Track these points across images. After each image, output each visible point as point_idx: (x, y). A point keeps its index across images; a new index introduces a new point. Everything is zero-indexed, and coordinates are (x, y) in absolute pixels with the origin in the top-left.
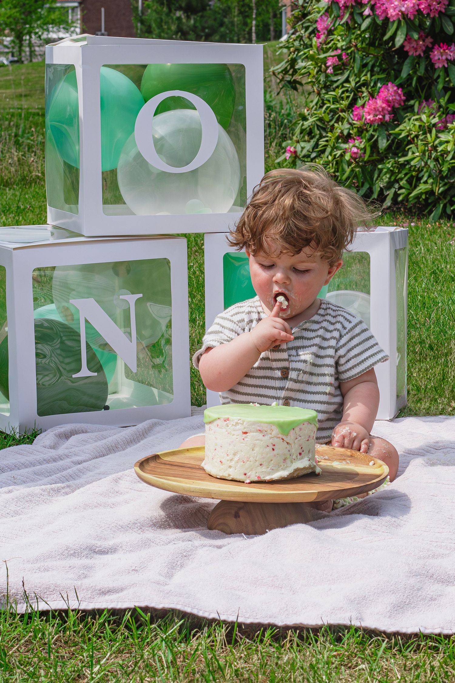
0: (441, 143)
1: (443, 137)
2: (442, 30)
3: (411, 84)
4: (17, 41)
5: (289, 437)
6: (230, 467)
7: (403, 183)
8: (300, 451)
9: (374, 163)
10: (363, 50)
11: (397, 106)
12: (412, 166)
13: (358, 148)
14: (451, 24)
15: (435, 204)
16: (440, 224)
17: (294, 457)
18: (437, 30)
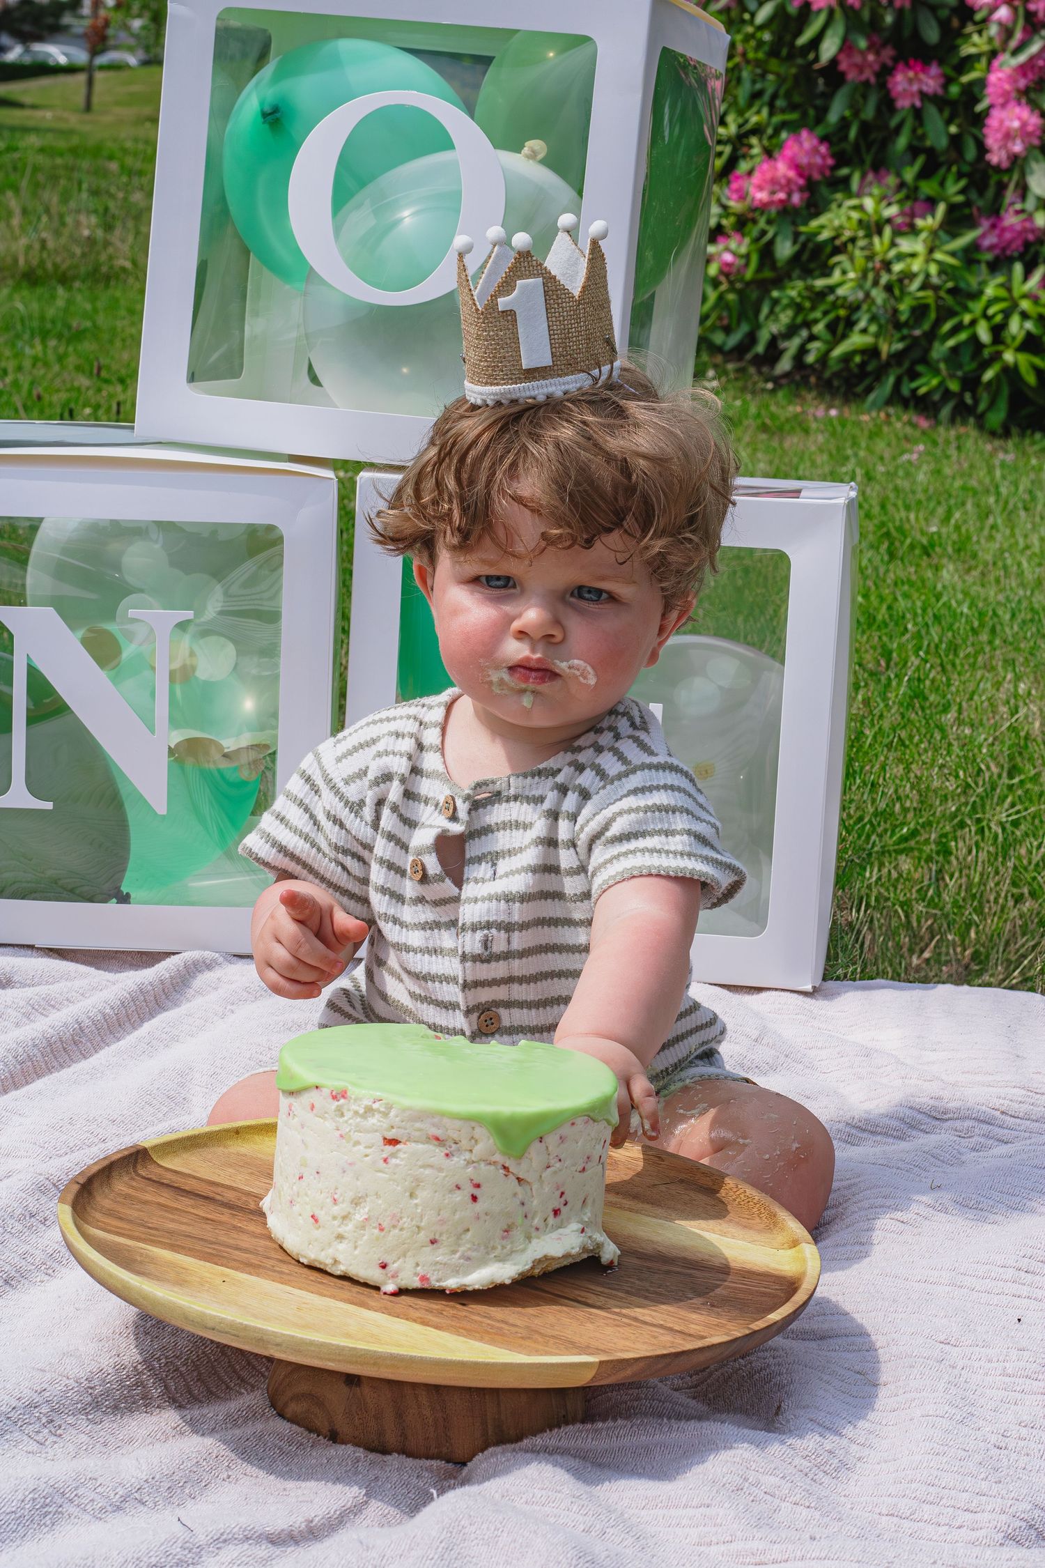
0: (900, 257)
1: (905, 245)
2: (916, 34)
3: (845, 138)
4: (152, 26)
5: (525, 1164)
6: (340, 1237)
7: (819, 328)
8: (557, 1203)
9: (764, 286)
10: (758, 63)
11: (817, 176)
12: (838, 298)
13: (734, 254)
14: (934, 24)
15: (879, 375)
16: (888, 416)
17: (537, 1221)
18: (907, 32)
